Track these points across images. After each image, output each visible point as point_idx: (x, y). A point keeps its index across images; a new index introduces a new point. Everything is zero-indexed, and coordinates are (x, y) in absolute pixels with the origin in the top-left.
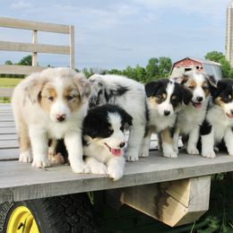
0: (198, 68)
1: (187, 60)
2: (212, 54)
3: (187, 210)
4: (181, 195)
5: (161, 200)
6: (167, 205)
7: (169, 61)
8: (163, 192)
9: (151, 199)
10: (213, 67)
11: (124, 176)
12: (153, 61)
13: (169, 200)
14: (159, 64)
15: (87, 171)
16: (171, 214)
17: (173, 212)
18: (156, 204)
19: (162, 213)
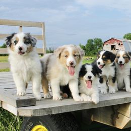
0: (119, 44)
1: (112, 40)
2: (128, 35)
3: (129, 119)
4: (126, 112)
5: (115, 116)
6: (118, 118)
7: (101, 41)
8: (115, 111)
9: (109, 116)
10: (129, 43)
11: (100, 102)
12: (90, 41)
13: (119, 115)
14: (94, 43)
15: (82, 100)
16: (121, 122)
17: (122, 121)
18: (112, 119)
19: (116, 122)
